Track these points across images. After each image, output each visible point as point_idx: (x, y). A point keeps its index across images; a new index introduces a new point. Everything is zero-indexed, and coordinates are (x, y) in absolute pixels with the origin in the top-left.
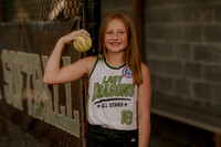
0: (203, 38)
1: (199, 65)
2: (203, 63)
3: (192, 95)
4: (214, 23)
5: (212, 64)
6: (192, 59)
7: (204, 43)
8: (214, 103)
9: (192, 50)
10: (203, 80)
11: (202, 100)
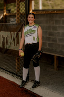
2: (51, 37)
3: (48, 47)
4: (54, 25)
5: (54, 37)
6: (48, 36)
7: (52, 31)
8: (54, 49)
10: (51, 42)
11: (50, 48)
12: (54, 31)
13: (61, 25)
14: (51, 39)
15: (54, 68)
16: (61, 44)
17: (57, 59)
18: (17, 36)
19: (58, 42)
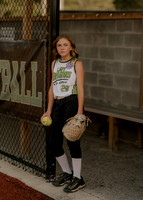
0: (99, 55)
1: (96, 74)
2: (98, 73)
4: (107, 46)
5: (105, 74)
7: (100, 59)
8: (105, 101)
9: (91, 64)
10: (98, 85)
11: (96, 98)
12: (107, 60)
13: (123, 46)
14: (98, 79)
15: (107, 146)
16: (122, 89)
17: (115, 125)
18: (25, 71)
19: (115, 86)
